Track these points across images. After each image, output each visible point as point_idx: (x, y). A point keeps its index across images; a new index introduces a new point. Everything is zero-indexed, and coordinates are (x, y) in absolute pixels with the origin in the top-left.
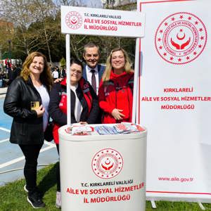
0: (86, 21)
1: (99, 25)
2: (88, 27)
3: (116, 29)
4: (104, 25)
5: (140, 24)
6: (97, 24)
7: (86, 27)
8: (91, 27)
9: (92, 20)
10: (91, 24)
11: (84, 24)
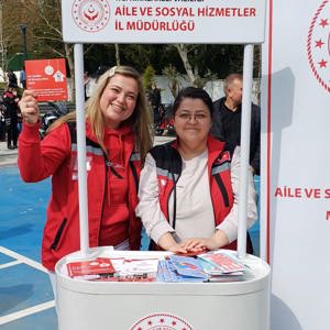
0: (118, 11)
1: (150, 19)
2: (124, 25)
3: (190, 27)
4: (161, 19)
5: (253, 12)
6: (146, 18)
7: (118, 26)
8: (130, 26)
9: (134, 10)
10: (132, 19)
11: (115, 18)
